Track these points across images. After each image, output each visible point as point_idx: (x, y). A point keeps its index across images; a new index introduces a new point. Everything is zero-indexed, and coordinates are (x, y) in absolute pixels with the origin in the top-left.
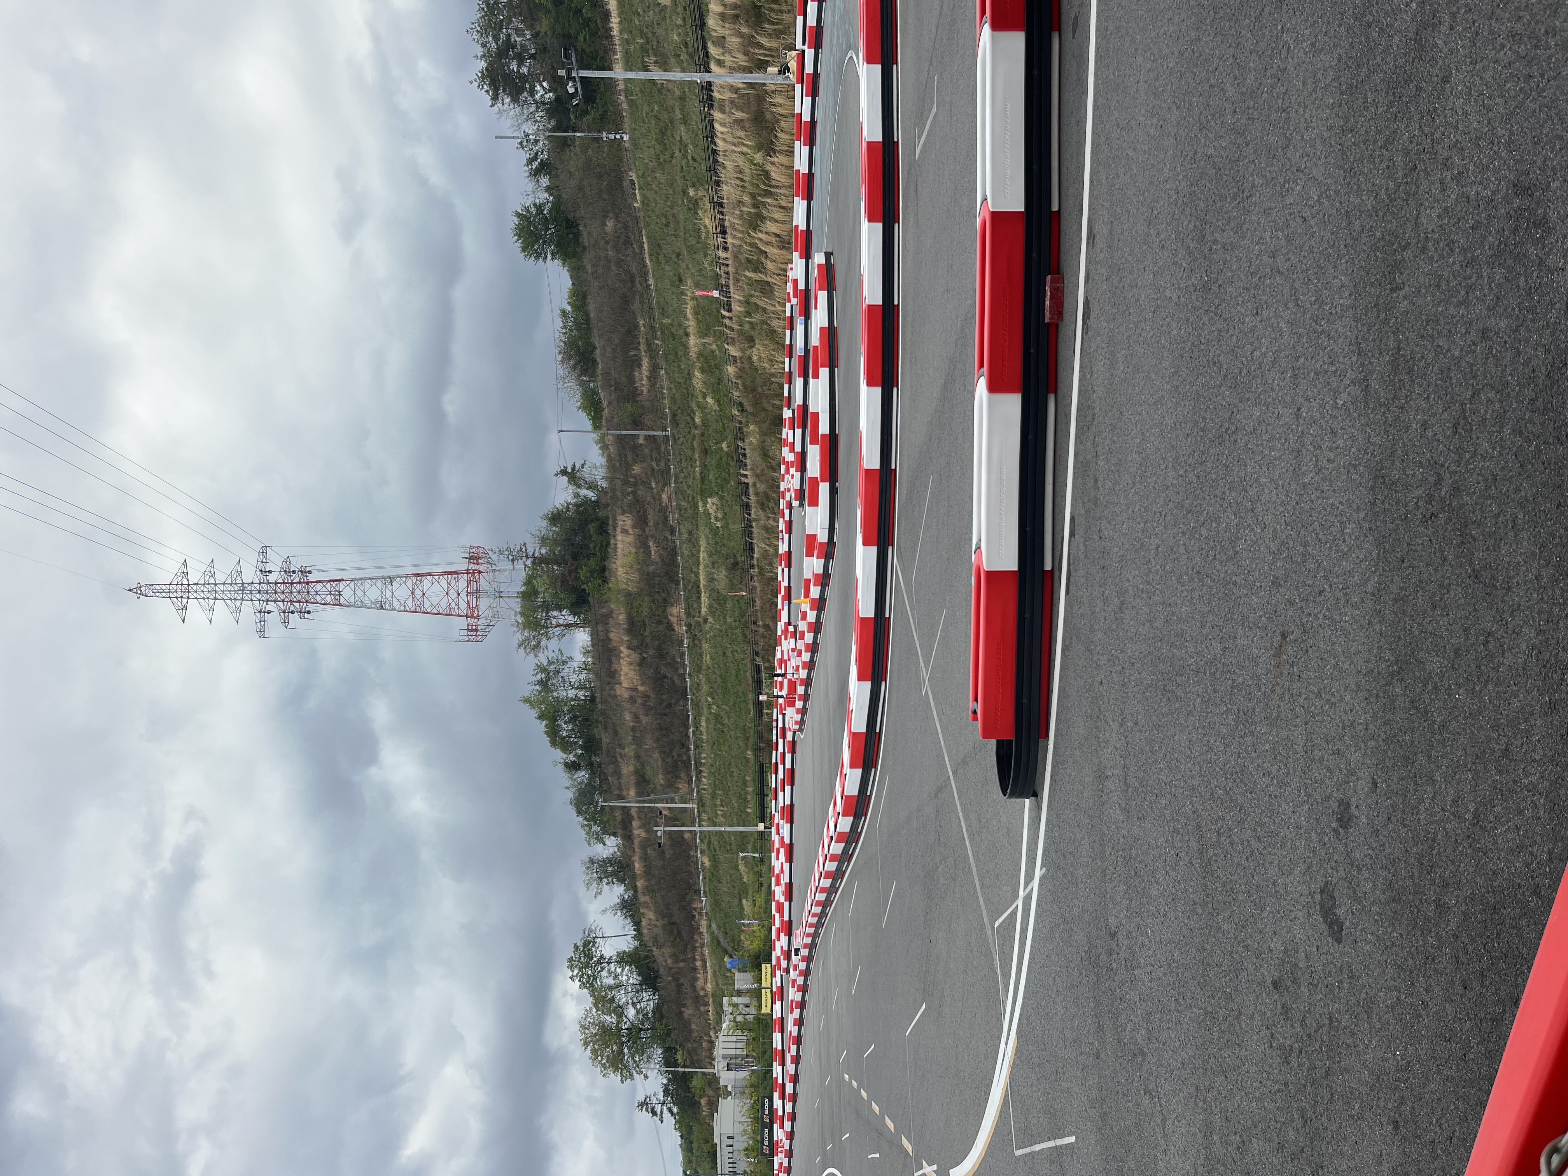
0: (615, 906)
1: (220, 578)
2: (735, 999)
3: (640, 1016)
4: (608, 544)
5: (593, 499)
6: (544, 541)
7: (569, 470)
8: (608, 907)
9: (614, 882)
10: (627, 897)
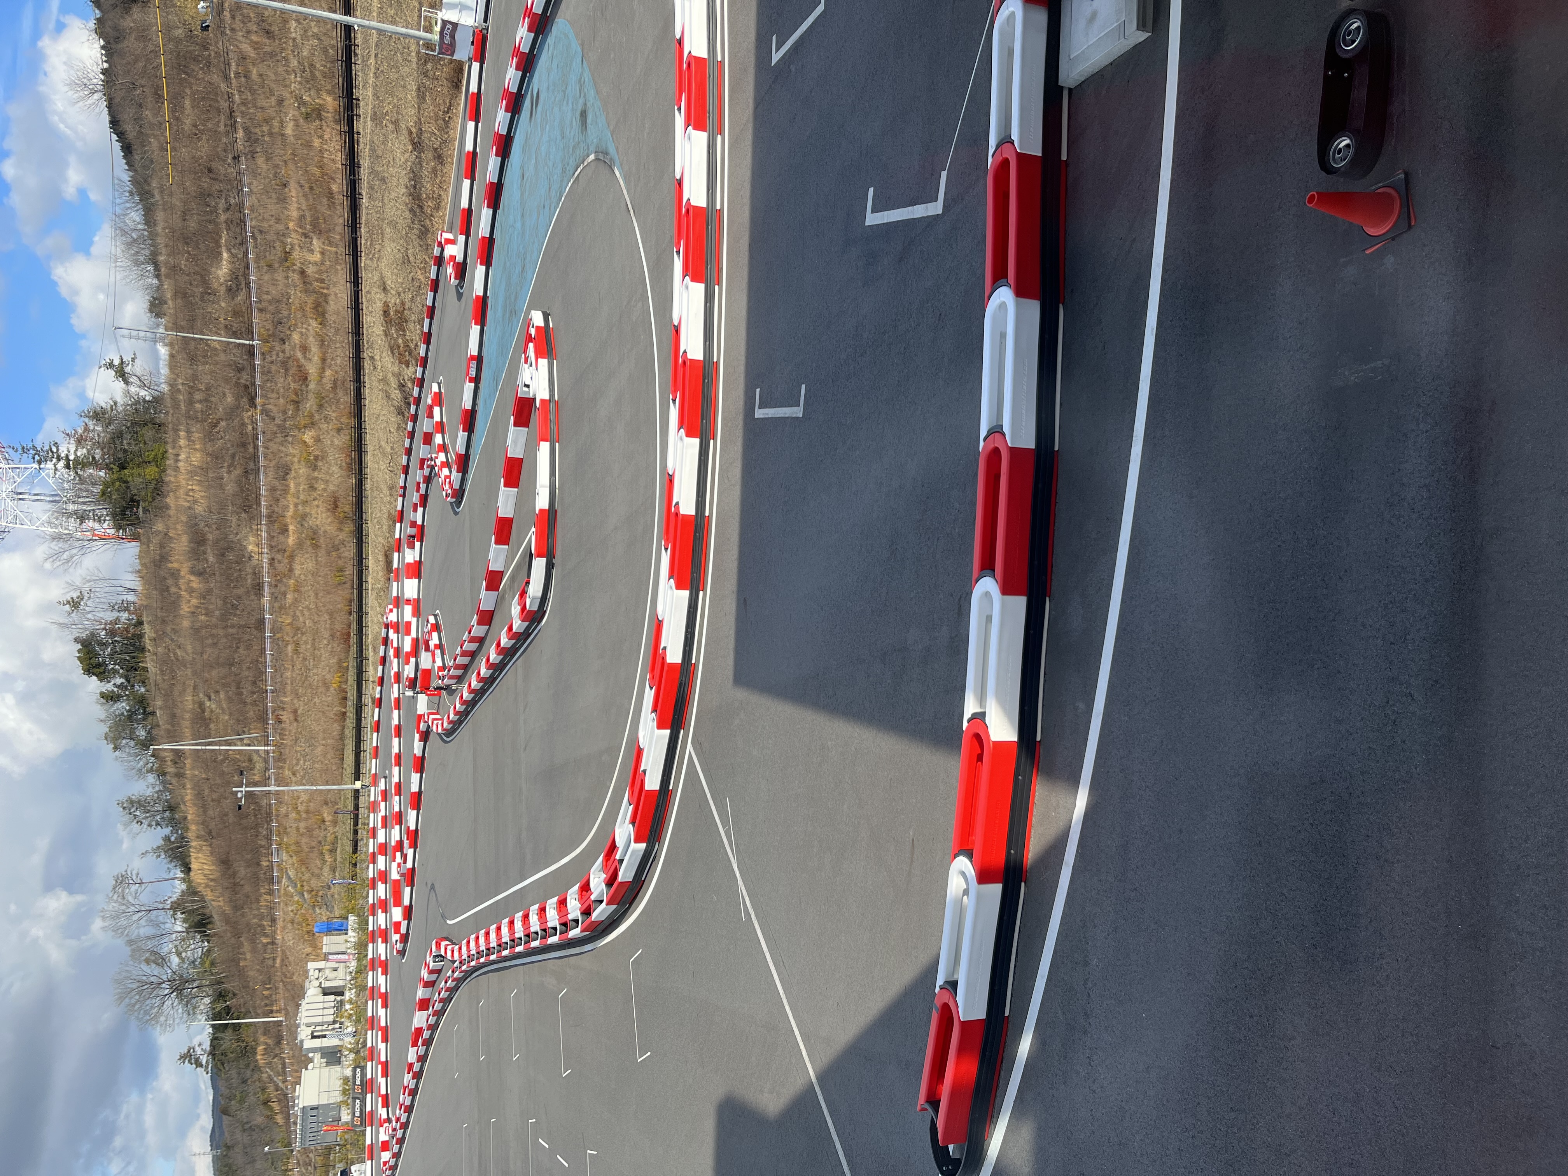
0: (158, 847)
2: (321, 964)
3: (185, 966)
4: (166, 452)
5: (147, 398)
6: (80, 441)
7: (117, 362)
8: (150, 849)
9: (158, 824)
10: (173, 839)
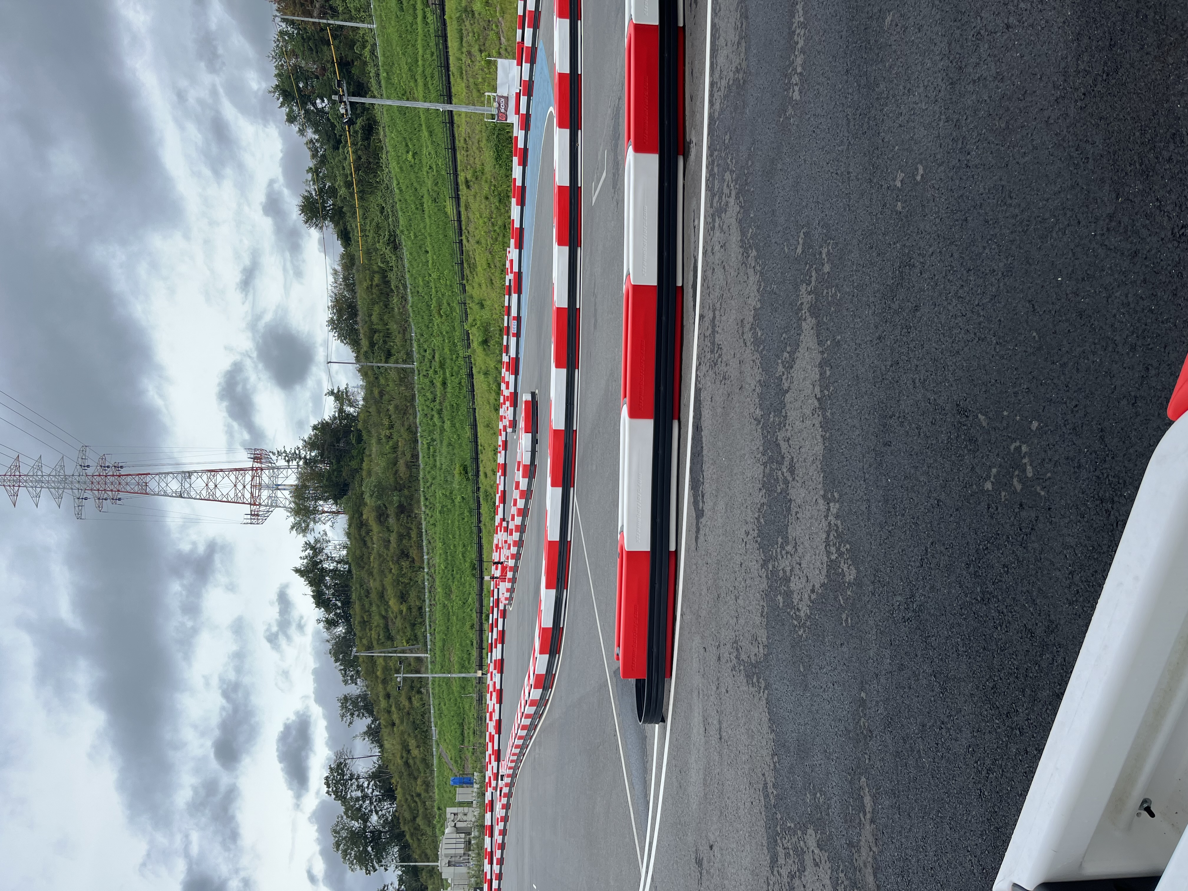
0: (364, 733)
1: (46, 470)
2: (455, 810)
3: (382, 821)
4: (364, 450)
5: (355, 414)
6: (313, 446)
7: (335, 391)
8: (358, 734)
9: (363, 715)
10: (373, 726)
